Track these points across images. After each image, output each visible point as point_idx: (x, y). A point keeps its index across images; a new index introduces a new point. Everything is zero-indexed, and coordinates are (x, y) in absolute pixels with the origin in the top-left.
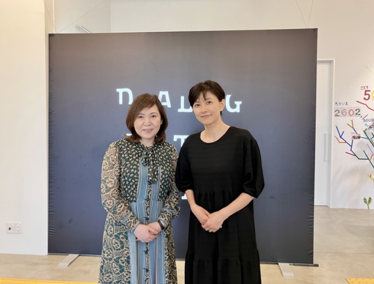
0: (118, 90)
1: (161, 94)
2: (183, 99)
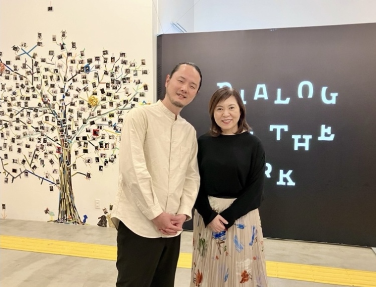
0: (218, 84)
1: (259, 86)
2: (279, 91)
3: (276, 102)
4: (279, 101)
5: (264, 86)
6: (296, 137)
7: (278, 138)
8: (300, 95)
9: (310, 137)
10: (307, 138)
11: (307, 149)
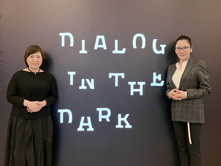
0: (61, 34)
1: (98, 37)
2: (116, 42)
3: (114, 52)
4: (116, 51)
5: (103, 37)
6: (132, 84)
7: (116, 84)
8: (135, 46)
9: (144, 83)
10: (142, 84)
11: (141, 94)
